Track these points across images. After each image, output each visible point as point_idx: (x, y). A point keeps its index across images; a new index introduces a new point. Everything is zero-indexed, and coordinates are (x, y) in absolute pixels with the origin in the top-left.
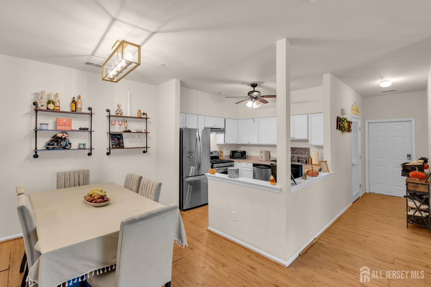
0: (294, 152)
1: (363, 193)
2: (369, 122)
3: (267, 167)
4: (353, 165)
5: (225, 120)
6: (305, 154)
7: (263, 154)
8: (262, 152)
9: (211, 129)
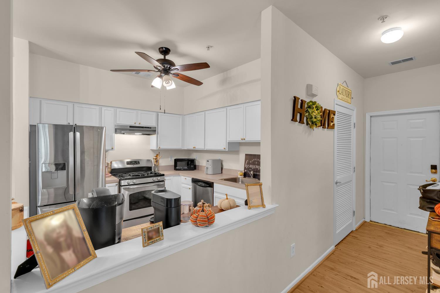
0: (251, 162)
1: (359, 224)
2: (371, 115)
3: (207, 185)
4: (337, 183)
5: (158, 114)
7: (210, 165)
8: (208, 161)
9: (130, 127)
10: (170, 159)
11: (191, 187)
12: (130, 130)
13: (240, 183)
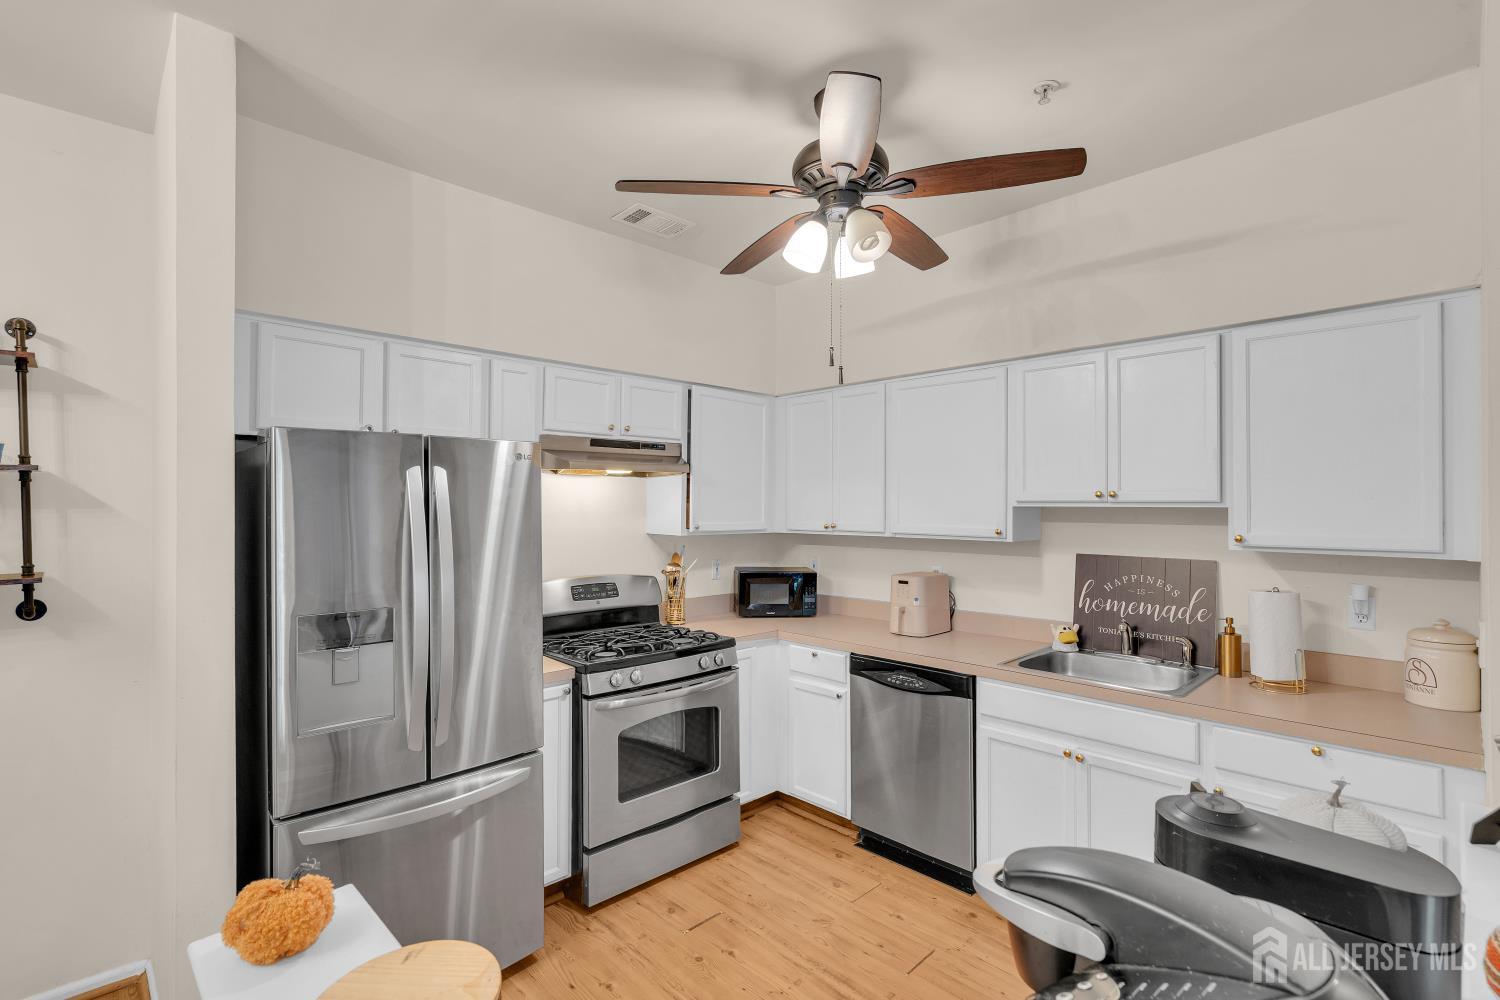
0: (1108, 587)
3: (937, 687)
5: (690, 392)
6: (1182, 602)
7: (913, 599)
8: (906, 583)
9: (592, 445)
10: (713, 571)
11: (845, 690)
12: (592, 456)
13: (1070, 674)
